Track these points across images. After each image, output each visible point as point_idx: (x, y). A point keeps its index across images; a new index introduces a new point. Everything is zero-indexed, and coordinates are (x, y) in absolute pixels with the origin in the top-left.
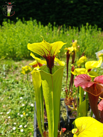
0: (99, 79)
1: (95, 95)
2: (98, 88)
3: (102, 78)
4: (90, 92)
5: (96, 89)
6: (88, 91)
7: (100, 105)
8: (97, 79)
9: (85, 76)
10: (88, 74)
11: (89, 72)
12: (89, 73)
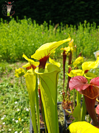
0: (95, 81)
1: (92, 98)
2: (94, 90)
3: (98, 80)
4: (86, 95)
5: (93, 92)
6: (84, 94)
7: (98, 108)
8: (93, 80)
9: (80, 77)
11: (86, 73)
12: (86, 74)
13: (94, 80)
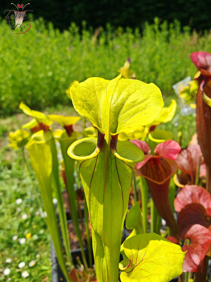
0: (164, 148)
1: (160, 182)
2: (165, 166)
3: (169, 145)
4: (150, 178)
5: (162, 169)
8: (160, 147)
10: (150, 137)
11: (152, 132)
12: (151, 134)
13: (162, 147)
